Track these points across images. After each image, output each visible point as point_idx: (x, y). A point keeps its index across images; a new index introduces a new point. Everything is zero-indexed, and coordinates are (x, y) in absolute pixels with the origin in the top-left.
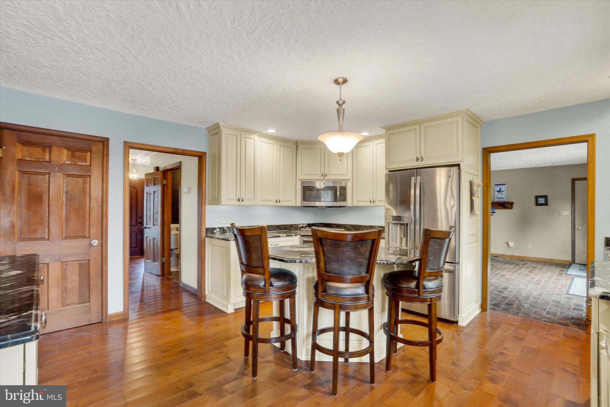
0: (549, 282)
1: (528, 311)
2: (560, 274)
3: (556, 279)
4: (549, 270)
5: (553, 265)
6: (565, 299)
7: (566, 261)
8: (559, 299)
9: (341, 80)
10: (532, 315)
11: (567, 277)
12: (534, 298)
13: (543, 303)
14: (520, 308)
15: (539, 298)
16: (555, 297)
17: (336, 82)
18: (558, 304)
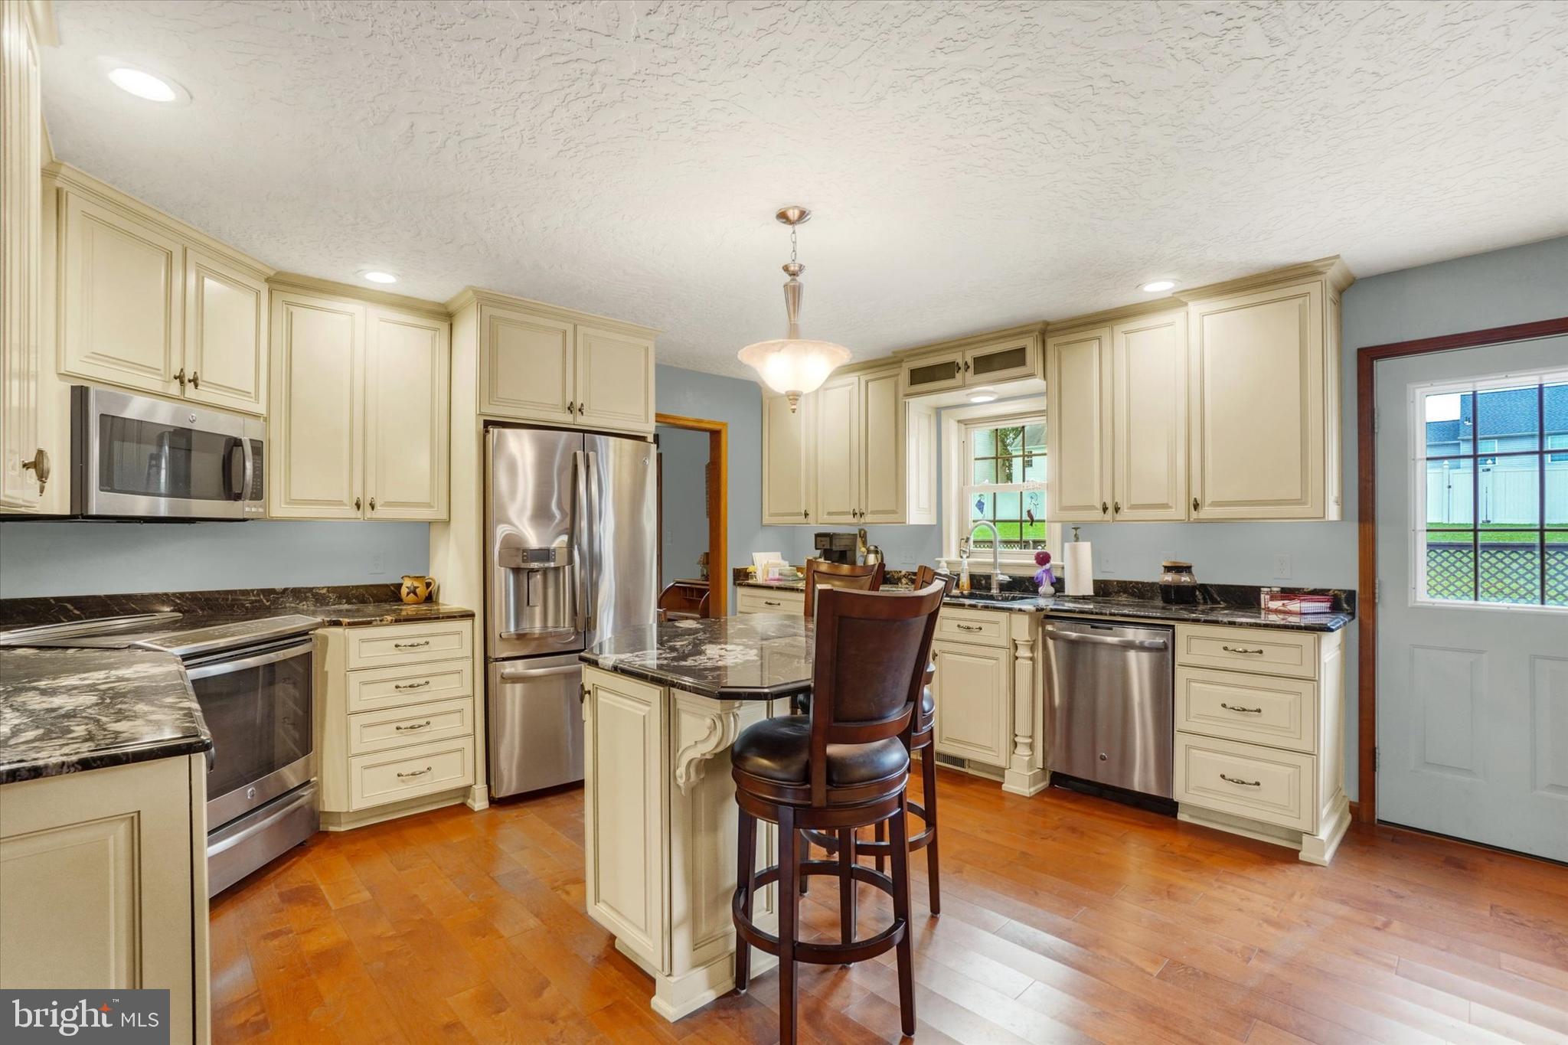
9: (793, 214)
17: (783, 216)
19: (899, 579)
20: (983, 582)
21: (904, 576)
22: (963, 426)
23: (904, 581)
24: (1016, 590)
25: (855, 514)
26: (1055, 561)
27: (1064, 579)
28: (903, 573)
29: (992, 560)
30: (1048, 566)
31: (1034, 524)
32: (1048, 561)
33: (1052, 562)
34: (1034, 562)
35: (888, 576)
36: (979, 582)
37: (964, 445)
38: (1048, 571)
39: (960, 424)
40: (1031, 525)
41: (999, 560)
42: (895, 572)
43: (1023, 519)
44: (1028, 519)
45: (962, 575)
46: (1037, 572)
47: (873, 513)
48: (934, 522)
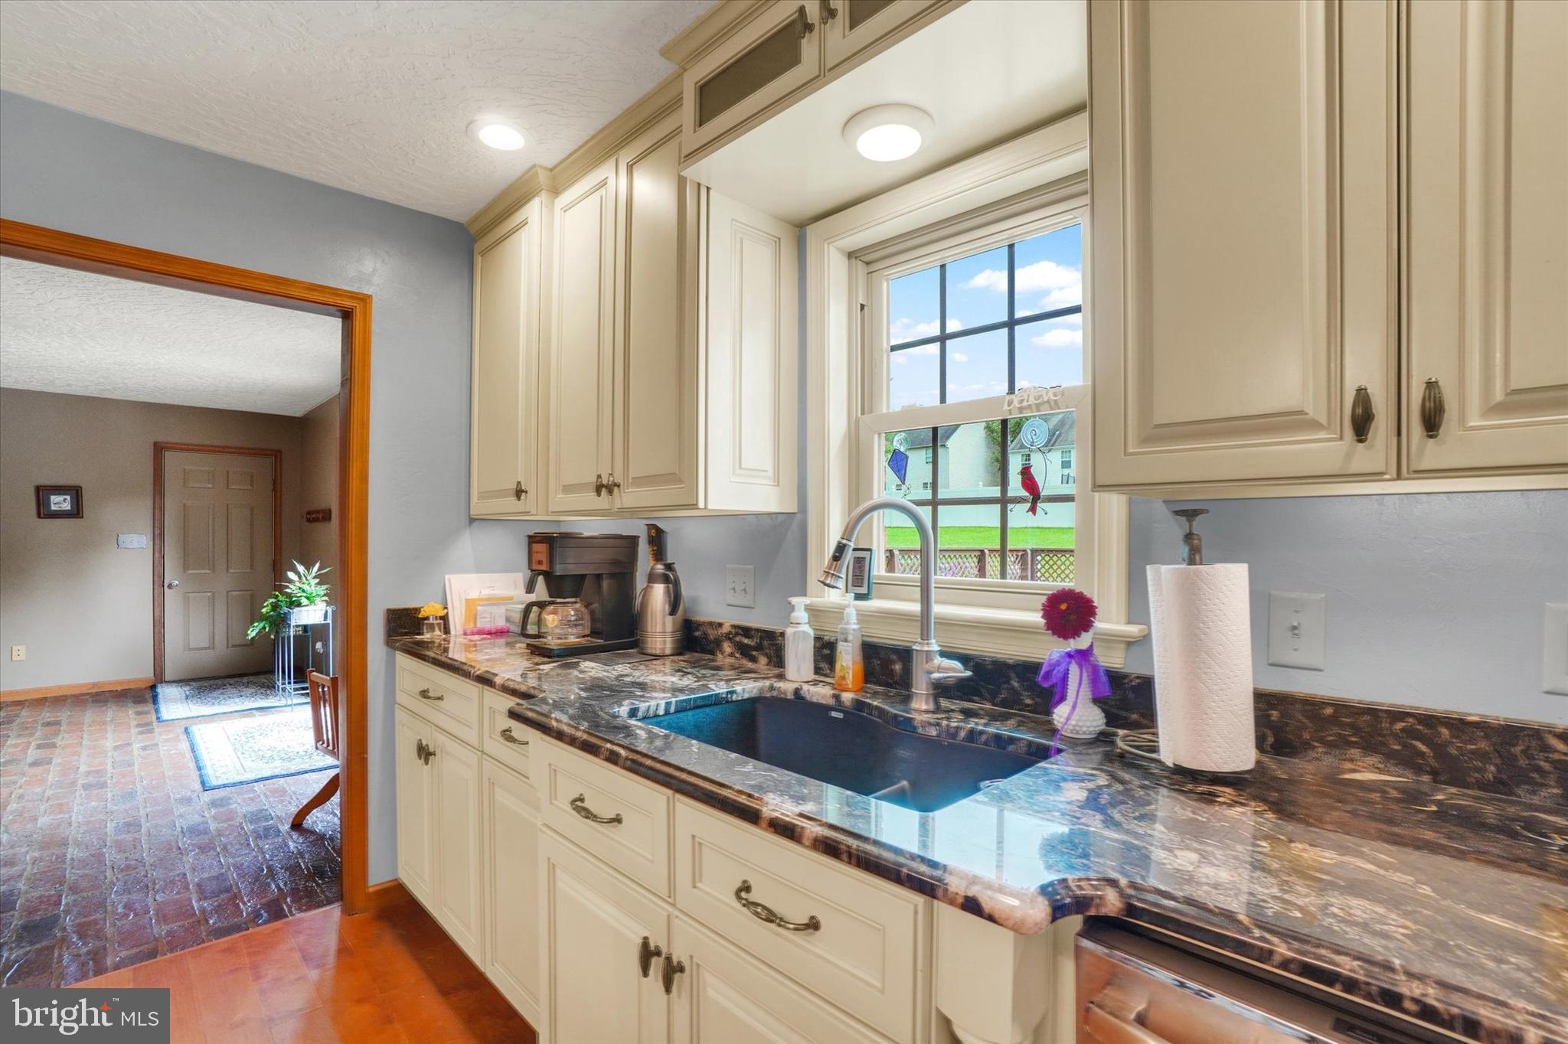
0: (129, 765)
1: (133, 924)
2: (146, 728)
3: (144, 748)
4: (104, 723)
5: (108, 701)
6: (213, 811)
7: (140, 680)
8: (197, 819)
10: (156, 930)
11: (170, 731)
12: (120, 847)
13: (161, 854)
14: (95, 922)
15: (135, 840)
16: (181, 816)
18: (205, 839)
19: (719, 642)
20: (898, 667)
21: (728, 637)
22: (861, 269)
23: (727, 647)
24: (983, 698)
25: (599, 489)
26: (1110, 620)
27: (1153, 679)
28: (726, 629)
29: (916, 607)
30: (1083, 641)
31: (1040, 505)
32: (1086, 626)
33: (1100, 624)
34: (1037, 618)
35: (697, 634)
36: (887, 664)
37: (865, 313)
38: (1083, 656)
39: (853, 261)
40: (1033, 509)
41: (937, 609)
42: (711, 624)
43: (1010, 494)
44: (1024, 493)
45: (841, 647)
46: (1049, 650)
47: (639, 481)
48: (791, 507)
